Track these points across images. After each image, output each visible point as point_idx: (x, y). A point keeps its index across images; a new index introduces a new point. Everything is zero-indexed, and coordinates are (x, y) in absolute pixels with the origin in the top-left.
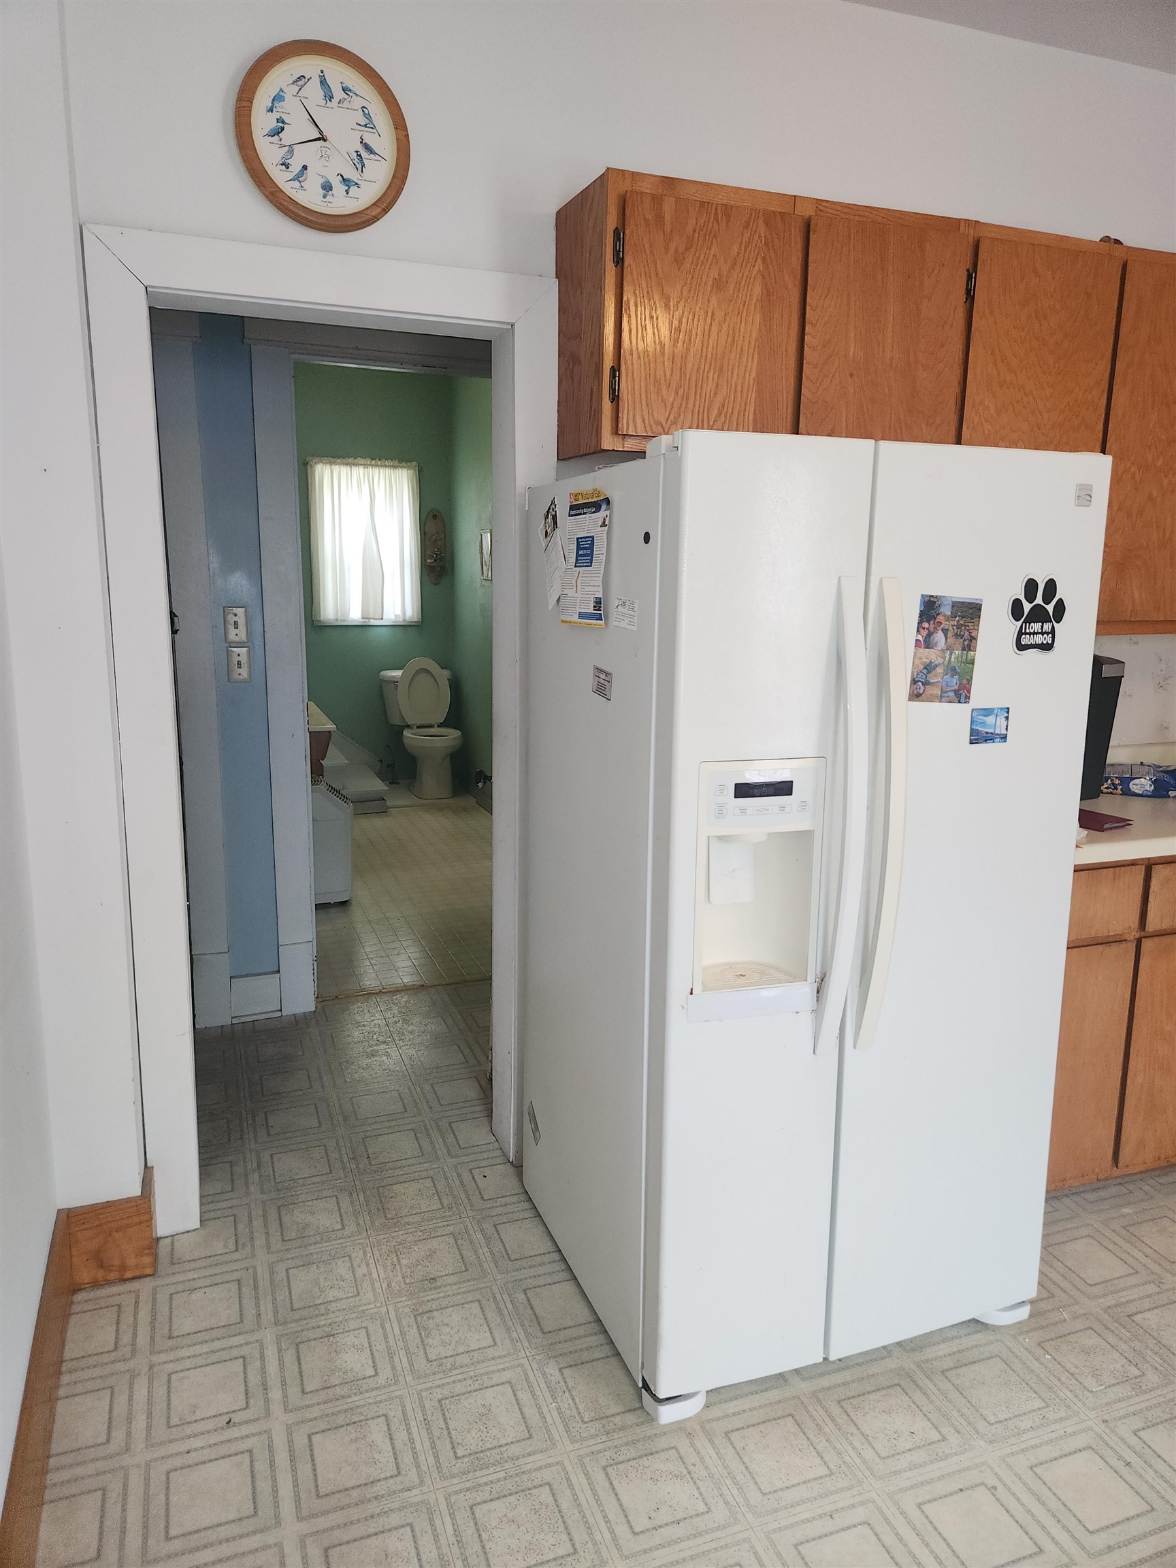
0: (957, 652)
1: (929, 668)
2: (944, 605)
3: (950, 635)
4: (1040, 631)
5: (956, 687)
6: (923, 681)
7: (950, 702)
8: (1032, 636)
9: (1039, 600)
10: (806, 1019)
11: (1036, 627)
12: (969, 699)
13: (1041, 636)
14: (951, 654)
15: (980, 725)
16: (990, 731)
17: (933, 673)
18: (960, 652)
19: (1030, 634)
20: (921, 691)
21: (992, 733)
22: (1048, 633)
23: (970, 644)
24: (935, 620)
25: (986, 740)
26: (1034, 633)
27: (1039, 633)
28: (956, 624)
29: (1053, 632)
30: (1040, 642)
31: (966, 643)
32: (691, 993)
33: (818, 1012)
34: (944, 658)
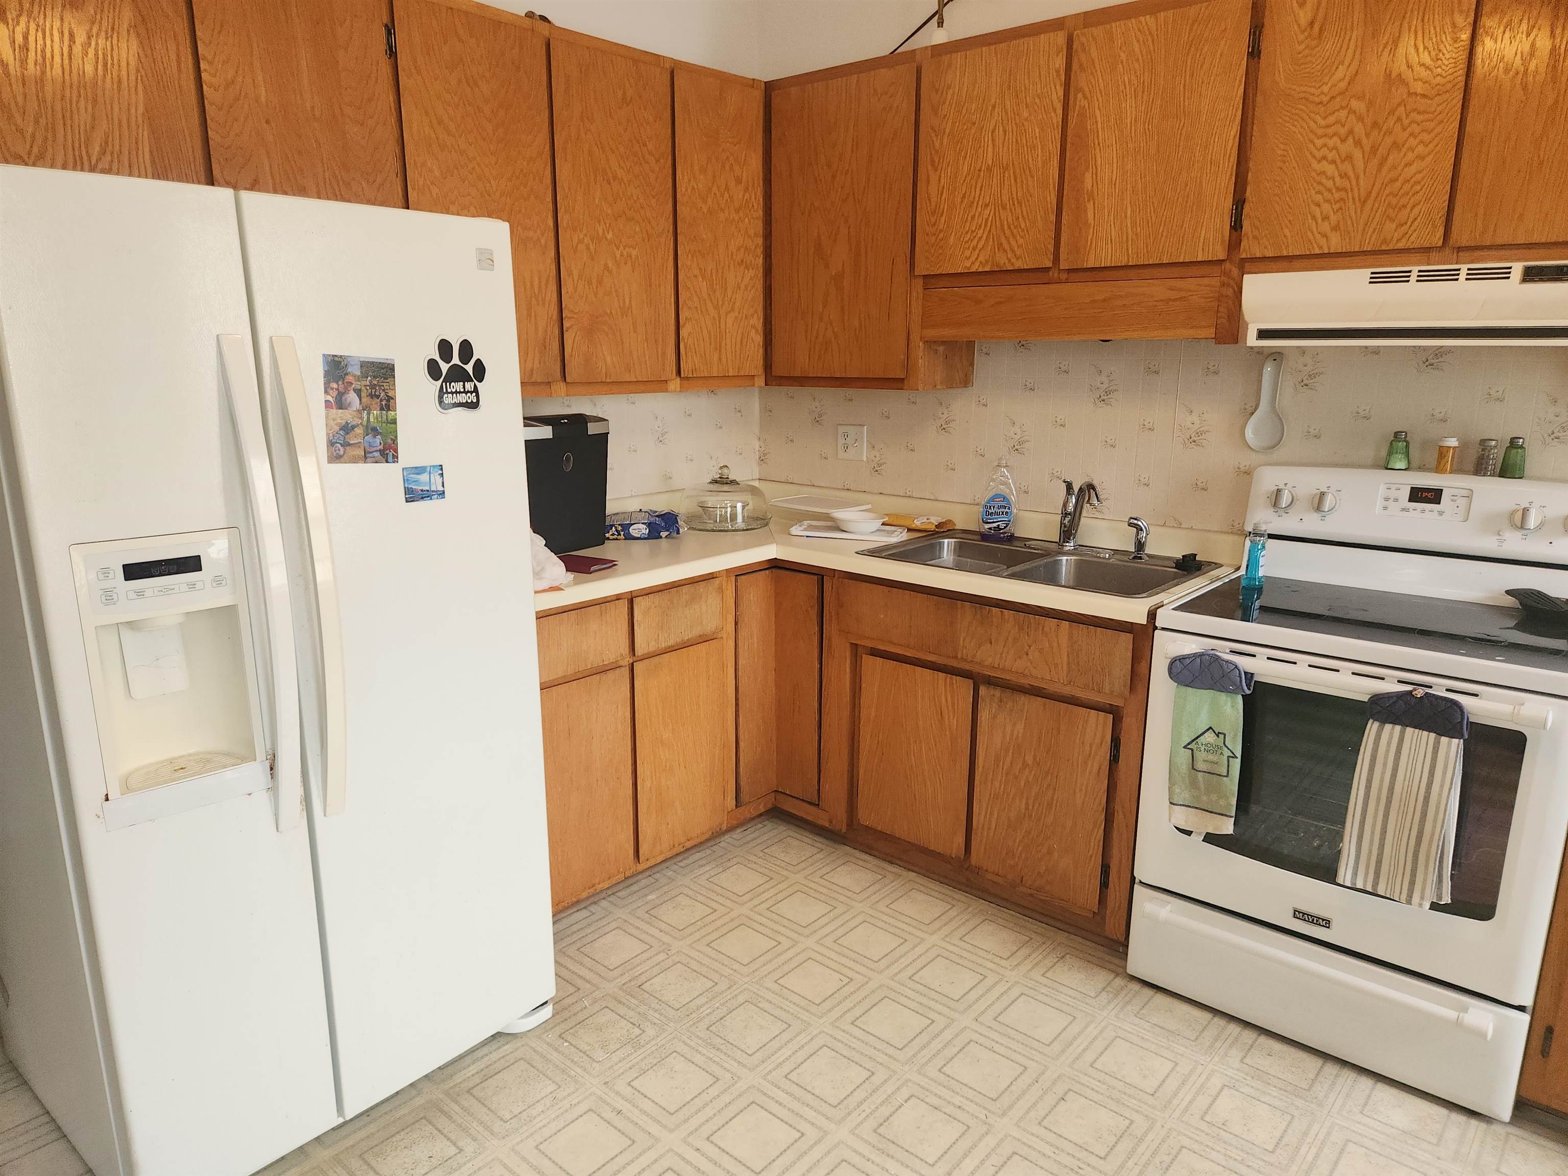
0: (375, 412)
1: (347, 429)
2: (351, 365)
3: (363, 394)
4: (462, 390)
5: (381, 447)
6: (342, 442)
7: (376, 462)
8: (455, 395)
9: (456, 360)
10: (262, 798)
11: (459, 386)
12: (397, 458)
13: (464, 395)
14: (369, 414)
15: (413, 484)
16: (425, 488)
17: (352, 434)
18: (378, 412)
19: (452, 393)
20: (341, 452)
21: (428, 491)
22: (471, 393)
23: (388, 404)
24: (343, 380)
25: (422, 498)
26: (456, 392)
27: (462, 392)
28: (368, 384)
29: (476, 390)
30: (464, 401)
31: (384, 403)
32: (107, 799)
33: (273, 790)
34: (362, 418)
